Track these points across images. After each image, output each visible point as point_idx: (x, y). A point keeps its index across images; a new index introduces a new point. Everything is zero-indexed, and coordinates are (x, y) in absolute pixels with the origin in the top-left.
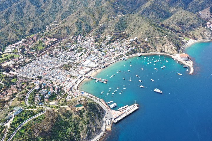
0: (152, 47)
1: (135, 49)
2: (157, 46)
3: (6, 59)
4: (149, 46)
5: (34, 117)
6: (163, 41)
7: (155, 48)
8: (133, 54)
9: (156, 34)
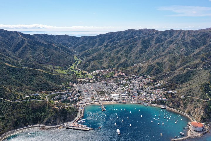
0: (182, 105)
1: (165, 101)
2: (189, 107)
3: (83, 77)
4: (181, 103)
5: (38, 100)
6: (199, 104)
7: (185, 107)
8: (159, 104)
9: (197, 95)
